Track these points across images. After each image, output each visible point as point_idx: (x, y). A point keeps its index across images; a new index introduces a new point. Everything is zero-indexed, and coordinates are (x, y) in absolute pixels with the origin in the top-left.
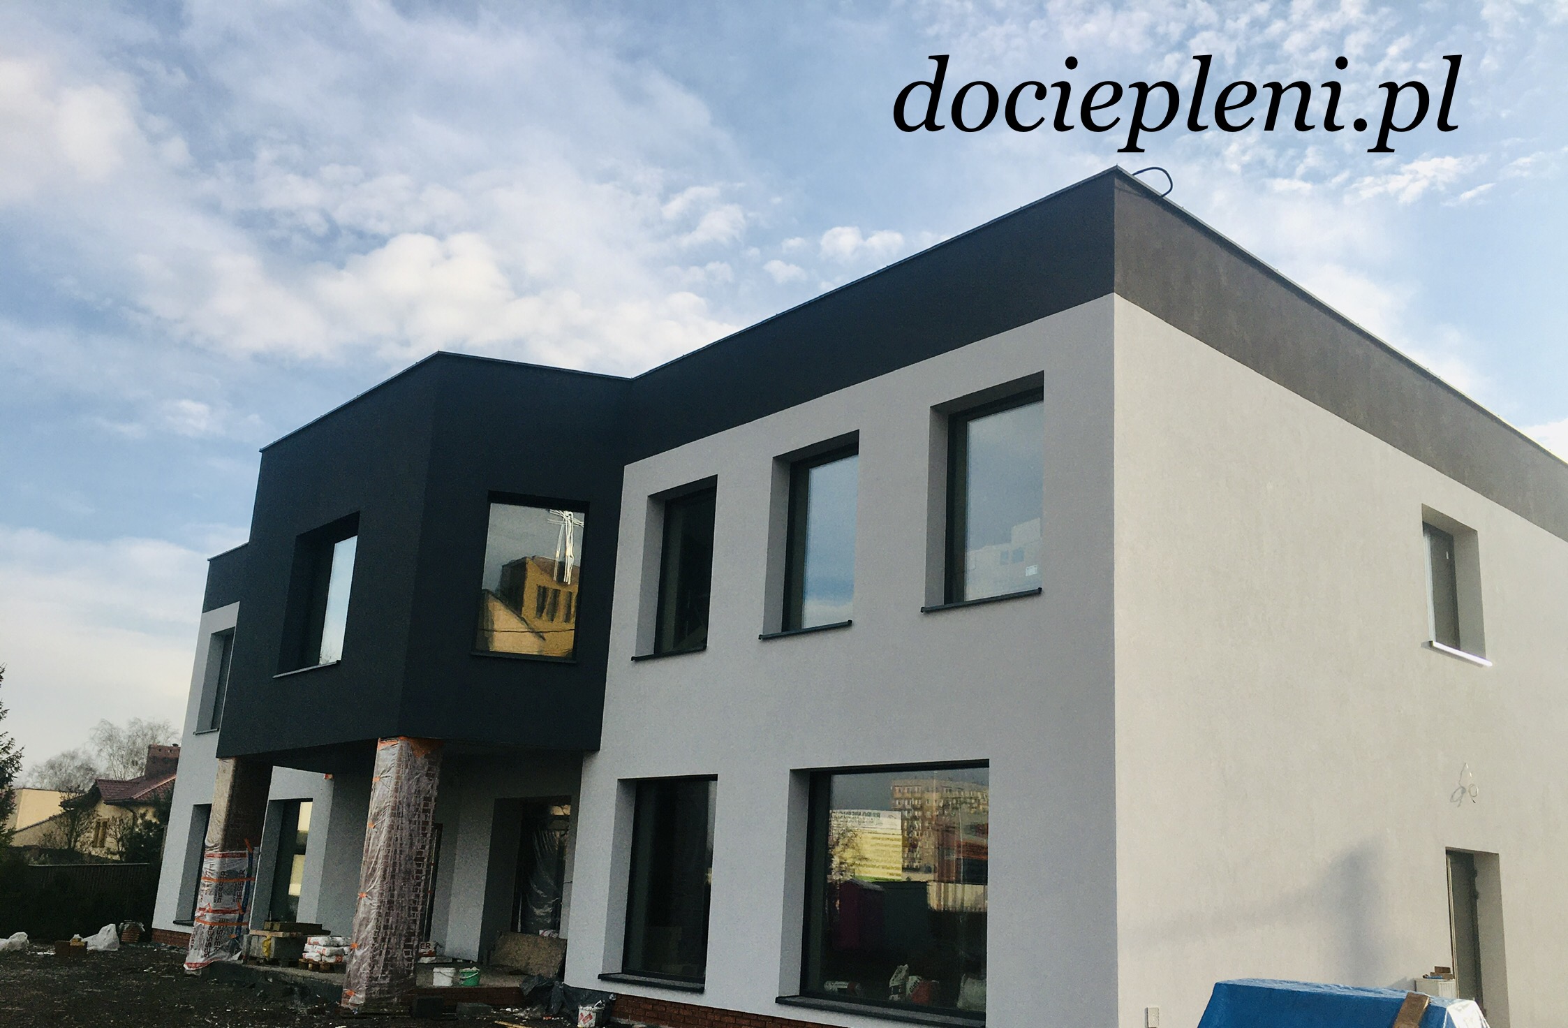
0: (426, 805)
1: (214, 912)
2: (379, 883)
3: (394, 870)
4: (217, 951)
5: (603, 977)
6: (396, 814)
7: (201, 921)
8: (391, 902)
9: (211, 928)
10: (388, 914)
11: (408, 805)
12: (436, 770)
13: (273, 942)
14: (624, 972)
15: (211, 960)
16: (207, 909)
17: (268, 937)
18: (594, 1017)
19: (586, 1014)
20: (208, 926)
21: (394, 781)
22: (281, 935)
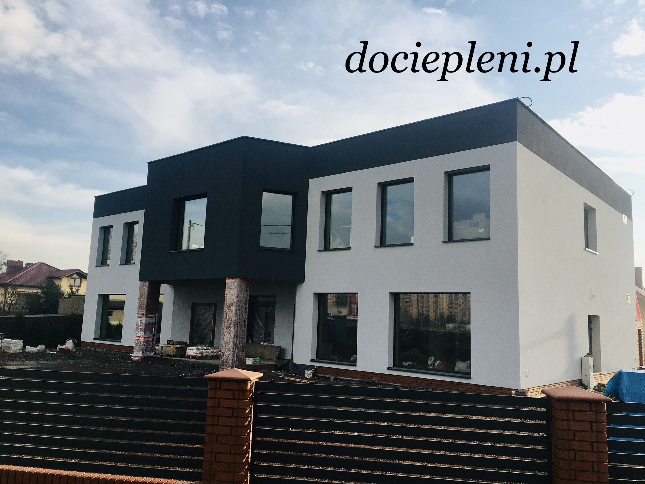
0: (246, 302)
1: (144, 338)
2: (233, 329)
3: (238, 325)
4: (146, 352)
5: (311, 361)
6: (237, 305)
7: (138, 341)
8: (237, 336)
9: (144, 344)
10: (236, 340)
11: (241, 302)
12: (248, 289)
13: (174, 349)
14: (317, 358)
15: (144, 355)
16: (142, 336)
17: (172, 347)
18: (311, 374)
19: (309, 373)
20: (142, 343)
21: (236, 293)
22: (178, 346)
